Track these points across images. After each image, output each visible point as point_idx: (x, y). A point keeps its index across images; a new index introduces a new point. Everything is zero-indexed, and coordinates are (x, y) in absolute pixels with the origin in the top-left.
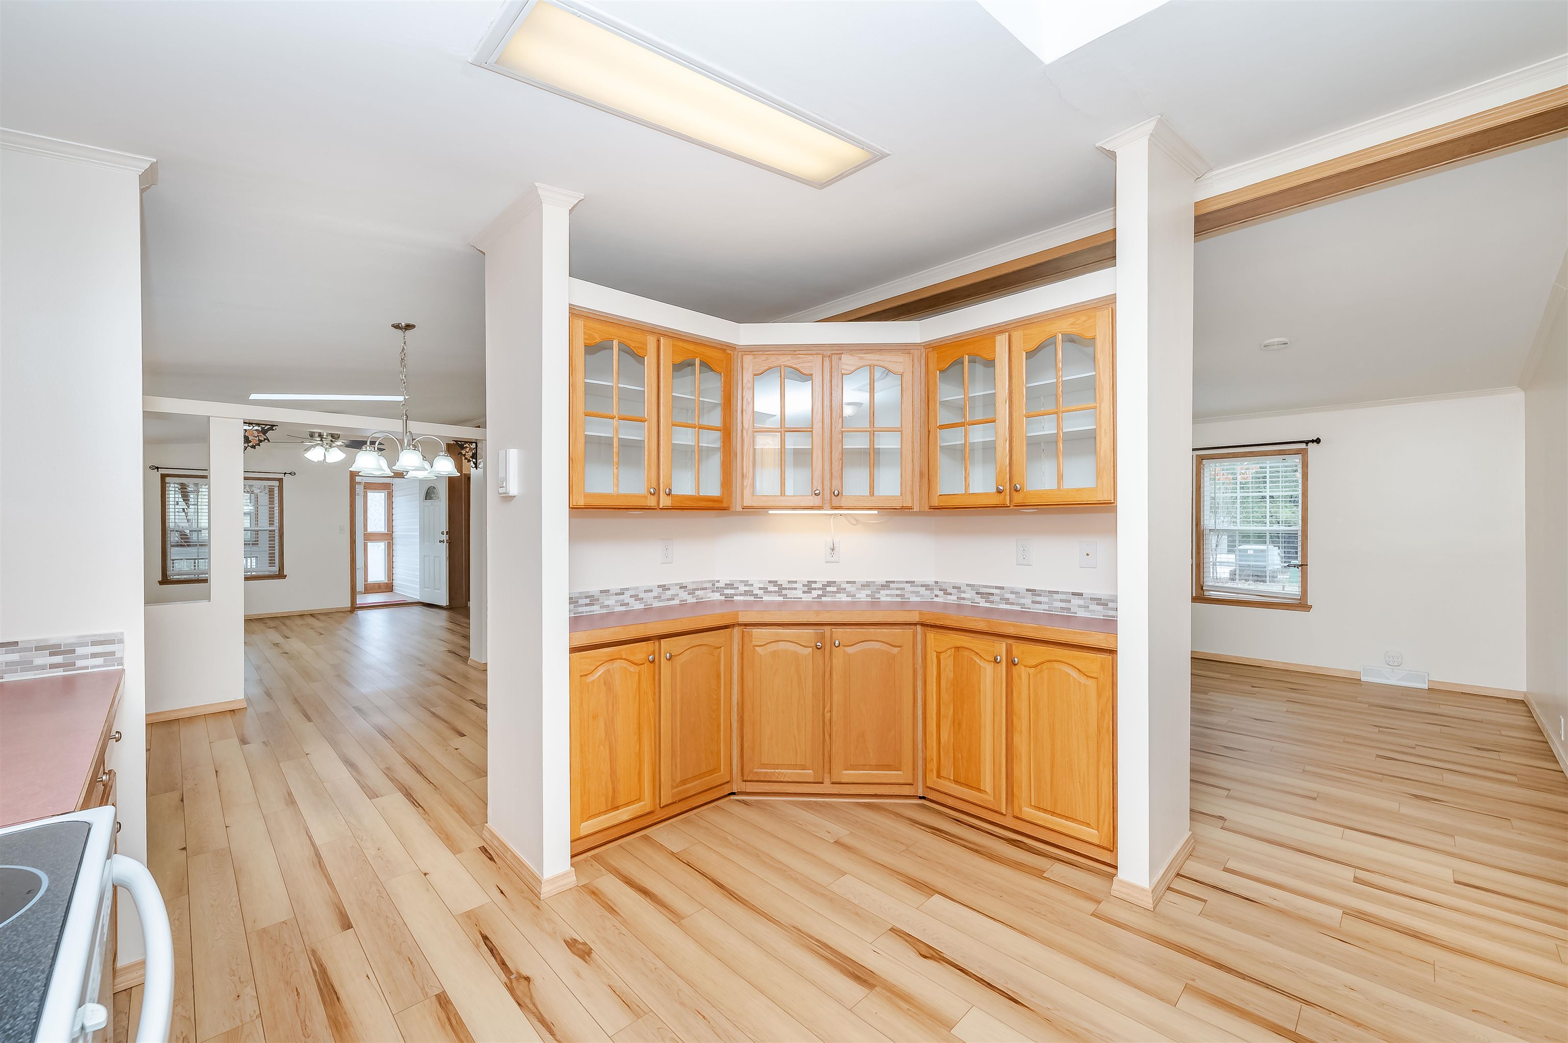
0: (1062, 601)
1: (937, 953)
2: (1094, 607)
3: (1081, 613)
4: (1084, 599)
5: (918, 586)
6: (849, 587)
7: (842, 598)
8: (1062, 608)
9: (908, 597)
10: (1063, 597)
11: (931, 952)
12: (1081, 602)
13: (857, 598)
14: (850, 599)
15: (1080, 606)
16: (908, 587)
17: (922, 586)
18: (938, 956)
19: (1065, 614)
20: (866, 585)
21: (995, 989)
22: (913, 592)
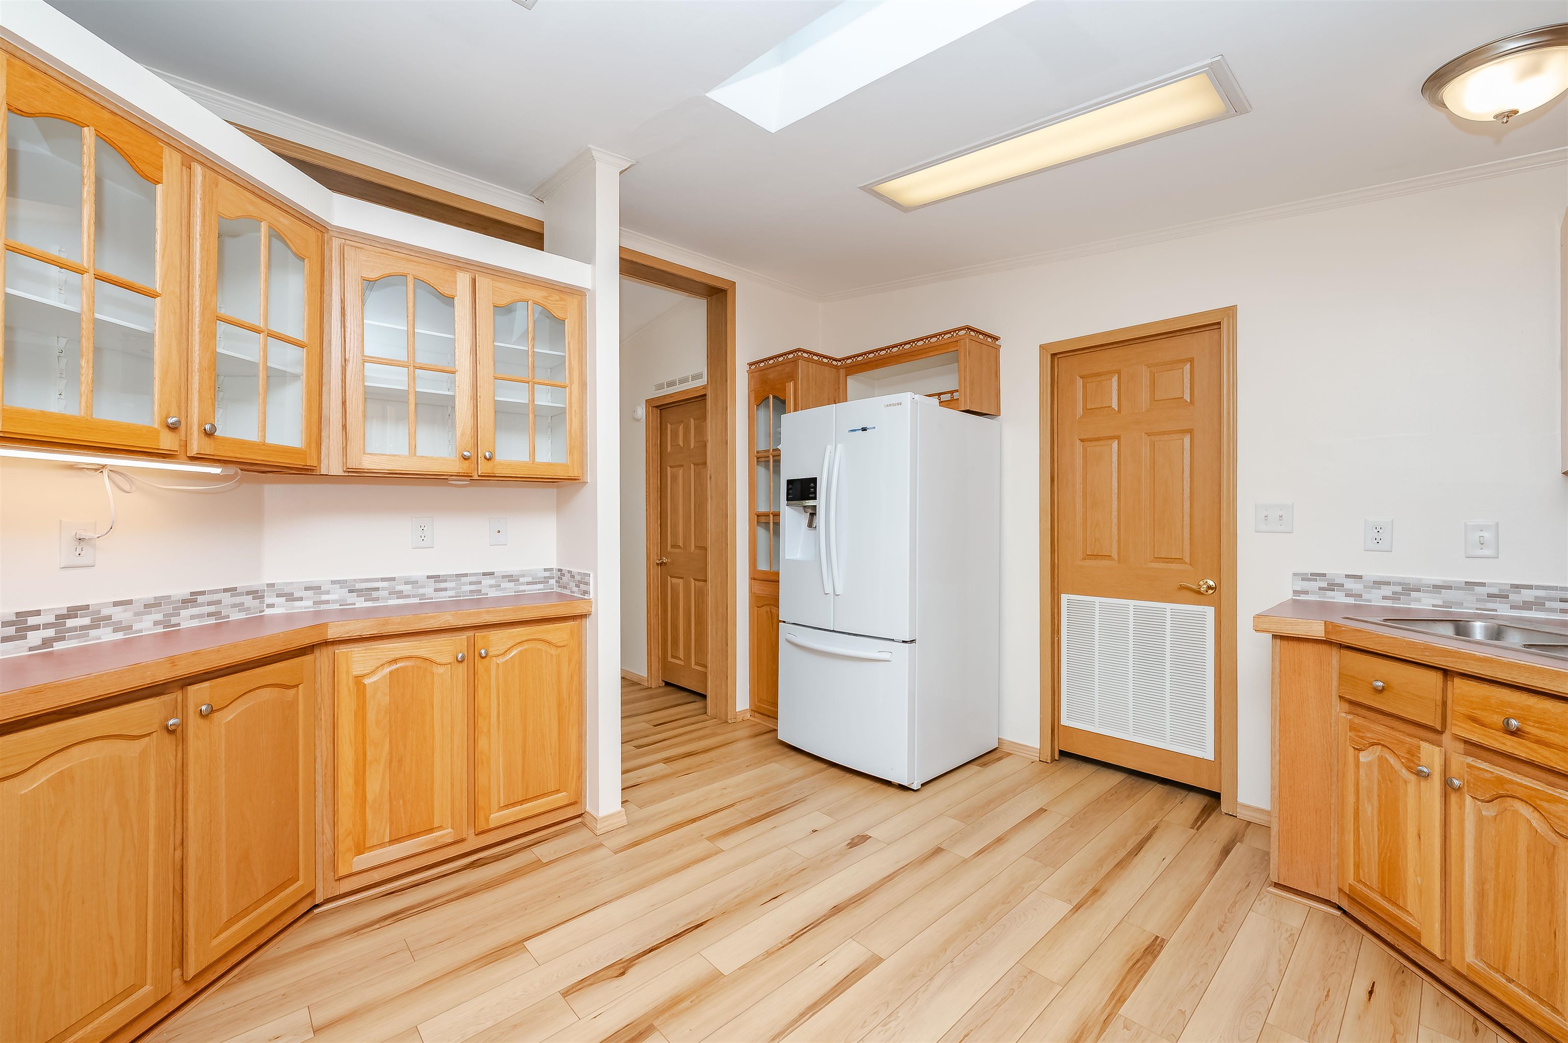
0: (471, 583)
1: (620, 964)
2: (506, 585)
3: (493, 593)
4: (495, 578)
5: (241, 594)
6: (119, 614)
7: (102, 637)
8: (471, 591)
9: (226, 614)
10: (473, 579)
11: (617, 967)
12: (492, 582)
13: (136, 632)
14: (120, 636)
15: (491, 586)
16: (227, 598)
17: (248, 593)
18: (625, 964)
19: (476, 597)
20: (150, 606)
21: (683, 934)
22: (234, 606)
